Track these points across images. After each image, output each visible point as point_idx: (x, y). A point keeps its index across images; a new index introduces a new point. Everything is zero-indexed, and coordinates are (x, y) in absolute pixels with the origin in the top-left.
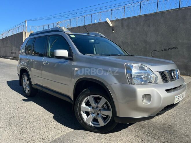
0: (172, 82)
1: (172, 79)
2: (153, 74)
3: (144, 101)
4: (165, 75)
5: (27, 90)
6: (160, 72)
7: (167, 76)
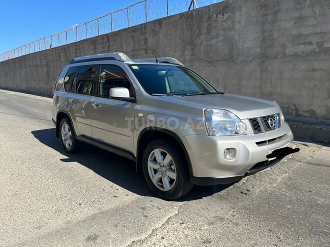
0: (268, 132)
1: (268, 128)
2: (241, 122)
3: (228, 157)
4: (258, 123)
5: (68, 143)
6: (250, 120)
7: (261, 124)
